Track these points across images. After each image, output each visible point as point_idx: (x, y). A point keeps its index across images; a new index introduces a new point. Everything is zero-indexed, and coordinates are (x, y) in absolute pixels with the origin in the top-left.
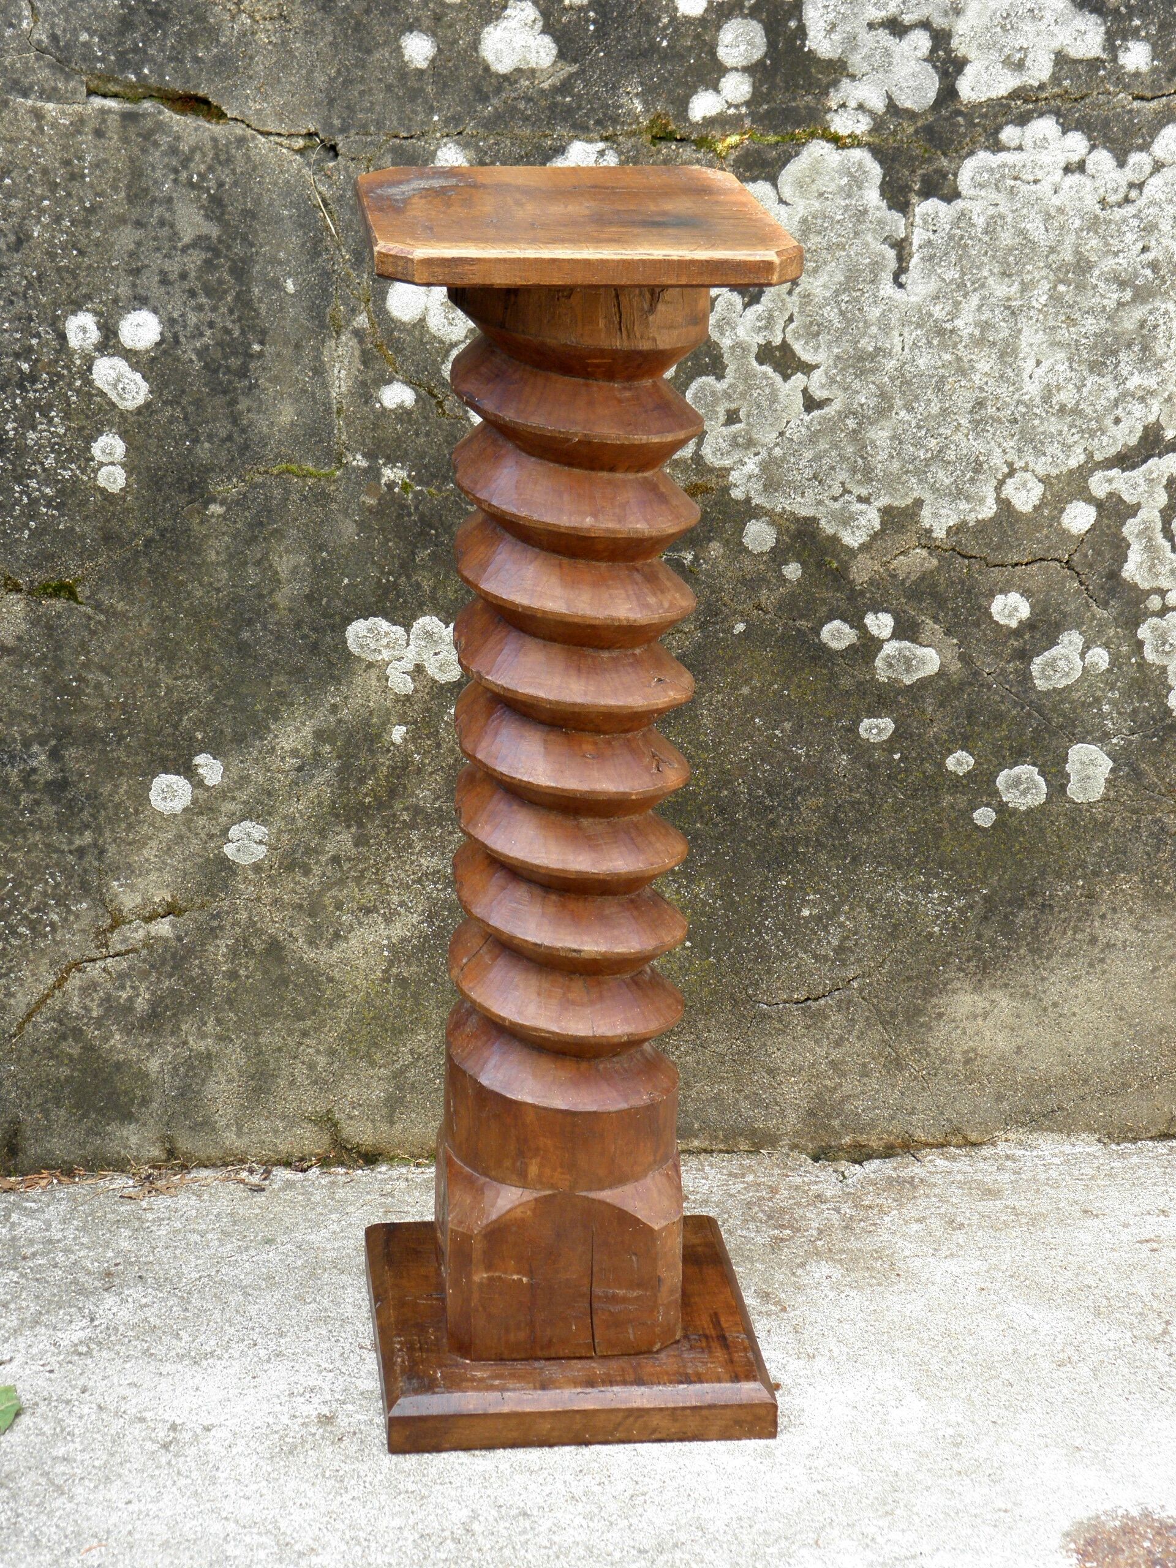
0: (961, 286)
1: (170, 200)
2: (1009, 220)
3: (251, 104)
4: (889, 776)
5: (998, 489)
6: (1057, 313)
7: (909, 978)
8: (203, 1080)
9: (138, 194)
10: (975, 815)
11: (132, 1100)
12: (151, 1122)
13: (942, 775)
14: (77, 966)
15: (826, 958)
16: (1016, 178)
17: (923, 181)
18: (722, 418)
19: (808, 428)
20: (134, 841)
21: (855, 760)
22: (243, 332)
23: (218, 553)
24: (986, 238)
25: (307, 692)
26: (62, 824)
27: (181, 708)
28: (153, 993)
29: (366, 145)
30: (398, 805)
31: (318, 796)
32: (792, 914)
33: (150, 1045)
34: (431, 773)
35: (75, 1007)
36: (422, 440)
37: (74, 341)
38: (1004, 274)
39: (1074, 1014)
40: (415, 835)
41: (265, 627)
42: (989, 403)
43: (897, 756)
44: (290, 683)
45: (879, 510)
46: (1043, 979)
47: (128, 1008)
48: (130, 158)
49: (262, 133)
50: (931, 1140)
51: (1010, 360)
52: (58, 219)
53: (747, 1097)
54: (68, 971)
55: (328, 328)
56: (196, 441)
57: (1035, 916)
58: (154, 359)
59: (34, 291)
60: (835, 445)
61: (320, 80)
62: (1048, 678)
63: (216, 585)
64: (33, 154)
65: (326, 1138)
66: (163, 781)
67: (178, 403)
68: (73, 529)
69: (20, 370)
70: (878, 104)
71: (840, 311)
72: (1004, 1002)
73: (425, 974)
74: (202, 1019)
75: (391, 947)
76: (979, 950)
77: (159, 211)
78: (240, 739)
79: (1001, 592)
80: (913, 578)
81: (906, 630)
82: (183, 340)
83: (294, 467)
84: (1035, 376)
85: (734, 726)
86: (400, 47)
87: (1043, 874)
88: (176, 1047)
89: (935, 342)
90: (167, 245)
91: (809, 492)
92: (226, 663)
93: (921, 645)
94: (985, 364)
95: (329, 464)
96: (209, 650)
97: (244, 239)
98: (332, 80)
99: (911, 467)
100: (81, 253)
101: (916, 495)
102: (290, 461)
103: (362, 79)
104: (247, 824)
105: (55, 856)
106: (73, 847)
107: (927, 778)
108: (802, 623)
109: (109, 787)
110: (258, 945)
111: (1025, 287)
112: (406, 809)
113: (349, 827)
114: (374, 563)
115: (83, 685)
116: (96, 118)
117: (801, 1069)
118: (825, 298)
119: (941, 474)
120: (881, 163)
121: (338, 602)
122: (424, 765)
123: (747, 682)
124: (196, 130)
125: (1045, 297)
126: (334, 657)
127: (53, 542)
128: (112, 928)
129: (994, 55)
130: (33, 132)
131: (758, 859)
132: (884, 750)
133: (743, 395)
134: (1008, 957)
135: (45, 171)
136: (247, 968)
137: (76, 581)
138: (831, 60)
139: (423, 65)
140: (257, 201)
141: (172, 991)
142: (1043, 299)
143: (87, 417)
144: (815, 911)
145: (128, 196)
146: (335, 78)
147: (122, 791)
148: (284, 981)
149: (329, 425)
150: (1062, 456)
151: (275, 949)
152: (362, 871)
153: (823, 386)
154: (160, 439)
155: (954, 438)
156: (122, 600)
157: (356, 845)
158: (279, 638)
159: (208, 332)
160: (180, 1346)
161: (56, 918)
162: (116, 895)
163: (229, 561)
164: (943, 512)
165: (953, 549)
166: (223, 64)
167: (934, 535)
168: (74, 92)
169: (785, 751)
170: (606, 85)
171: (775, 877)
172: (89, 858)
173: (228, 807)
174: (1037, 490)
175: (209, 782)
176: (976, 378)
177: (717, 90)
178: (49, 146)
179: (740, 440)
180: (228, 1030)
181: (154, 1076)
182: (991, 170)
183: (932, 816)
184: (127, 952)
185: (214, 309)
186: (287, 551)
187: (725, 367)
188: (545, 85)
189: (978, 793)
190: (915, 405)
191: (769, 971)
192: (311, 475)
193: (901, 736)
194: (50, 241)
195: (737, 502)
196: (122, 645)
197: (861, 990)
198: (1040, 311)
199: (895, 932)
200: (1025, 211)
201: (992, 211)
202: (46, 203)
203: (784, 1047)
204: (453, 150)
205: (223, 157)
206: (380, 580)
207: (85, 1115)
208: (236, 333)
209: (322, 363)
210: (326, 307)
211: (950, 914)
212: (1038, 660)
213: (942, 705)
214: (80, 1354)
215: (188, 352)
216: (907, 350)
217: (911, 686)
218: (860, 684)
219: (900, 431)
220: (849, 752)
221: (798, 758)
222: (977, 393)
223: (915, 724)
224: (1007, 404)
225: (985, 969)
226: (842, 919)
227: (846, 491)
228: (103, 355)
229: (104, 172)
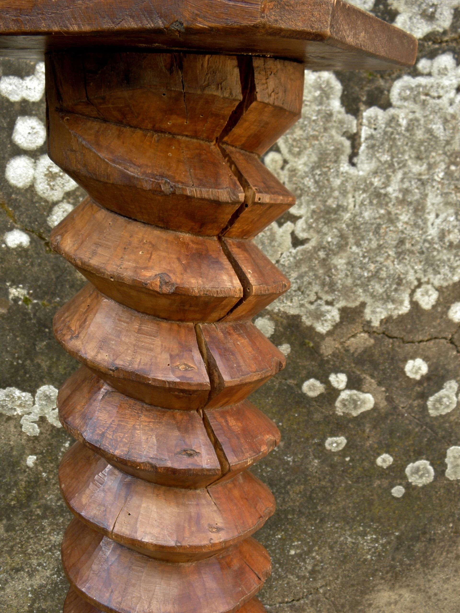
0: (391, 165)
2: (422, 122)
4: (343, 471)
5: (412, 295)
6: (450, 184)
7: (353, 585)
13: (374, 468)
15: (304, 577)
16: (427, 95)
17: (368, 95)
19: (295, 258)
21: (322, 462)
24: (408, 134)
30: (34, 505)
32: (284, 554)
34: (54, 484)
36: (36, 269)
38: (418, 158)
39: (446, 599)
40: (45, 523)
42: (407, 241)
43: (348, 459)
45: (339, 309)
46: (429, 581)
51: (420, 213)
57: (425, 546)
60: (311, 269)
62: (437, 409)
72: (407, 595)
73: (56, 606)
75: (34, 592)
76: (393, 567)
80: (359, 351)
84: (436, 224)
87: (430, 521)
89: (375, 202)
91: (295, 299)
93: (363, 392)
94: (405, 216)
99: (359, 282)
101: (361, 299)
107: (365, 471)
108: (291, 382)
111: (430, 167)
112: (39, 507)
114: (7, 352)
118: (305, 172)
119: (377, 287)
120: (342, 82)
122: (49, 479)
125: (443, 173)
129: (415, 9)
132: (340, 456)
134: (409, 570)
142: (441, 175)
144: (298, 551)
150: (450, 275)
152: (12, 547)
153: (304, 230)
157: (7, 531)
164: (378, 310)
165: (384, 333)
167: (372, 325)
169: (280, 459)
171: (274, 533)
174: (434, 296)
176: (400, 225)
182: (411, 89)
183: (367, 493)
189: (395, 478)
190: (362, 242)
193: (350, 447)
197: (324, 594)
198: (439, 182)
199: (345, 559)
200: (431, 117)
201: (411, 116)
206: (12, 363)
211: (377, 548)
212: (431, 399)
216: (357, 207)
217: (357, 417)
218: (326, 417)
219: (352, 259)
220: (319, 458)
221: (288, 462)
222: (400, 235)
223: (358, 440)
224: (417, 242)
225: (396, 577)
226: (314, 554)
227: (319, 298)
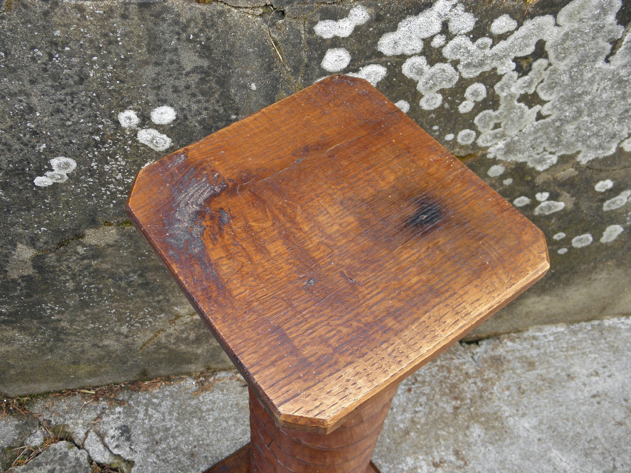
1: (176, 50)
5: (620, 144)
9: (155, 48)
10: (559, 250)
11: (191, 359)
12: (200, 363)
14: (162, 330)
18: (492, 127)
19: (535, 127)
22: (225, 110)
26: (149, 294)
28: (197, 334)
29: (304, 10)
33: (197, 347)
35: (163, 341)
37: (124, 123)
39: (573, 298)
45: (558, 156)
46: (565, 291)
47: (186, 339)
48: (147, 29)
49: (236, 8)
52: (104, 66)
54: (159, 332)
57: (570, 275)
58: (174, 127)
59: (96, 103)
60: (546, 133)
62: (609, 207)
64: (81, 32)
69: (94, 140)
72: (547, 298)
77: (168, 56)
79: (603, 180)
80: (564, 179)
81: (554, 197)
82: (189, 117)
87: (578, 263)
90: (176, 73)
91: (526, 153)
99: (581, 139)
100: (121, 82)
101: (578, 149)
105: (147, 304)
106: (155, 301)
115: (151, 253)
118: (564, 71)
119: (594, 141)
124: (190, 9)
128: (176, 318)
130: (79, 20)
133: (505, 117)
135: (91, 41)
140: (233, 46)
143: (137, 156)
145: (148, 50)
153: (548, 110)
155: (607, 125)
159: (205, 112)
161: (151, 320)
162: (177, 311)
164: (589, 155)
165: (588, 167)
172: (163, 303)
178: (91, 27)
179: (498, 135)
181: (199, 354)
184: (184, 324)
185: (208, 101)
187: (499, 105)
189: (563, 244)
190: (593, 114)
194: (102, 77)
195: (489, 159)
202: (95, 58)
204: (361, 10)
205: (209, 23)
207: (172, 364)
208: (221, 111)
210: (275, 95)
212: (608, 201)
213: (559, 219)
215: (193, 122)
217: (548, 215)
219: (581, 125)
225: (544, 291)
228: (142, 129)
229: (130, 38)
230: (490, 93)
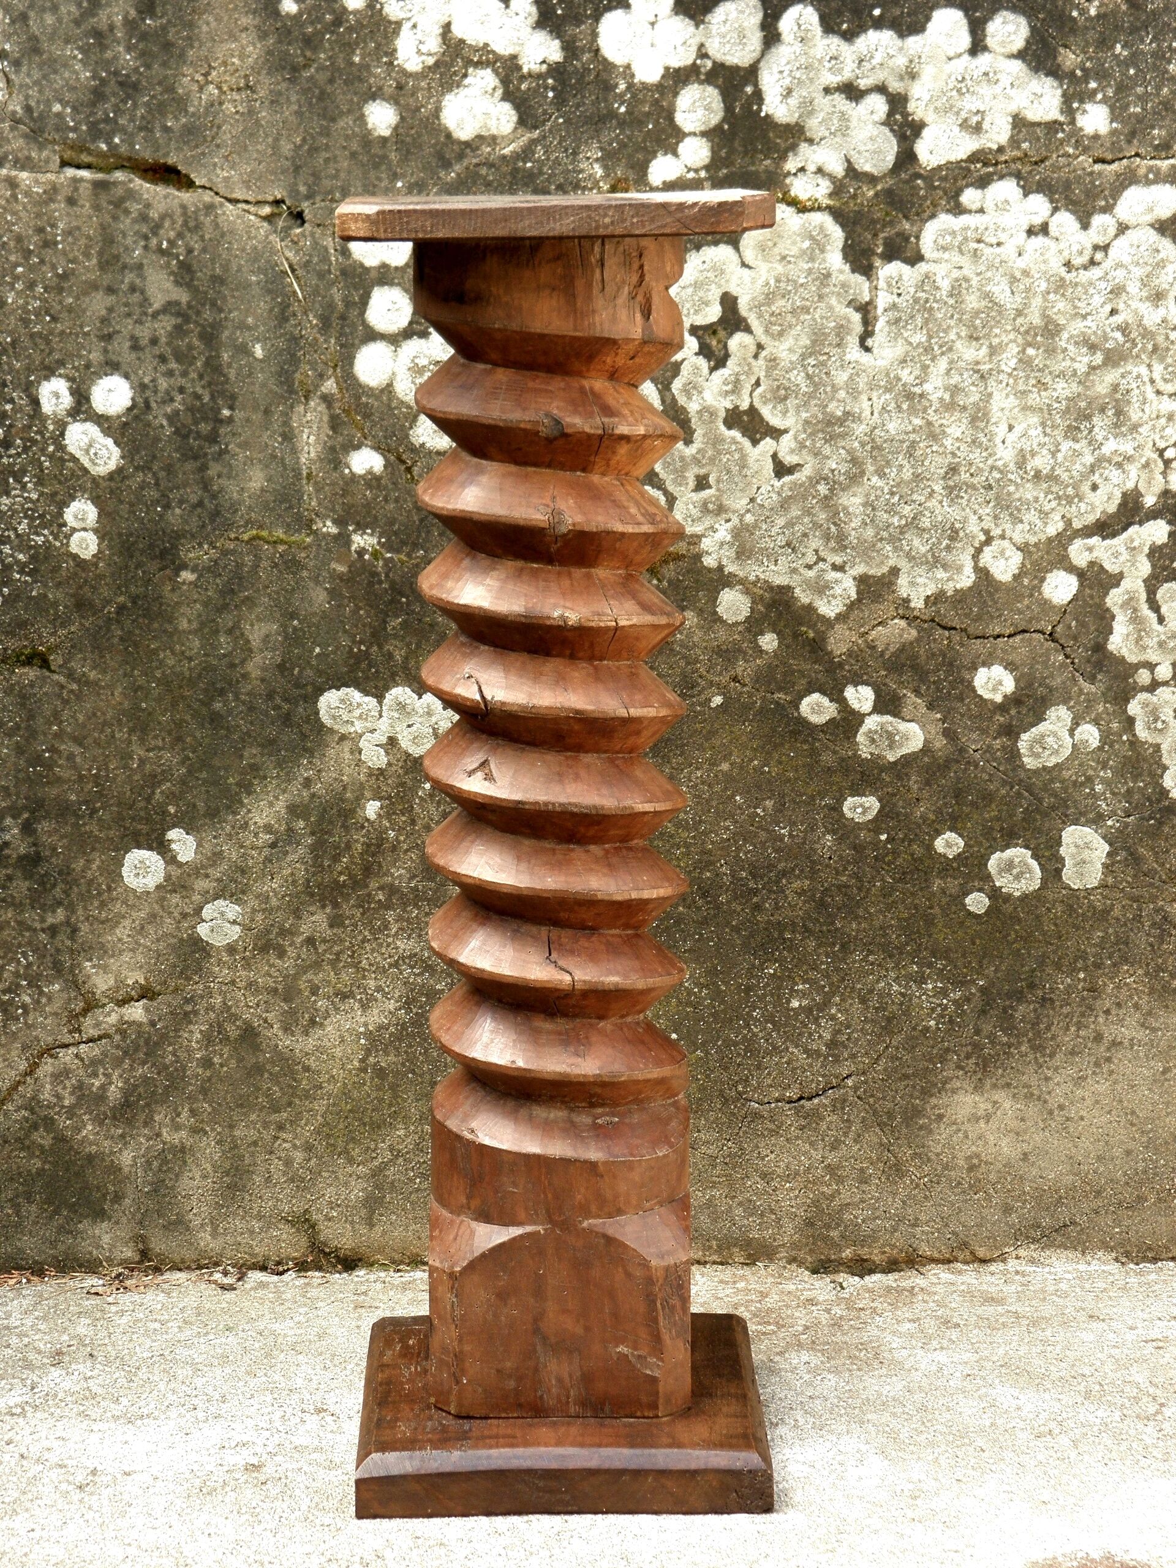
0: (928, 349)
1: (140, 266)
2: (974, 283)
3: (219, 171)
4: (876, 858)
5: (976, 557)
6: (1027, 377)
8: (177, 1176)
9: (110, 261)
10: (968, 901)
11: (104, 1195)
12: (124, 1220)
13: (931, 857)
14: (49, 1051)
15: (818, 1053)
16: (979, 241)
17: (885, 244)
18: (692, 484)
19: (779, 494)
20: (108, 920)
21: (840, 840)
22: (213, 397)
23: (189, 621)
24: (951, 301)
25: (279, 765)
26: (36, 899)
27: (153, 780)
28: (126, 1081)
30: (373, 884)
31: (292, 874)
32: (781, 1005)
33: (123, 1136)
34: (407, 851)
35: (46, 1095)
36: (392, 506)
37: (47, 406)
38: (971, 337)
39: (1082, 1118)
40: (390, 916)
41: (237, 698)
42: (963, 469)
43: (883, 837)
44: (262, 755)
45: (855, 579)
46: (1047, 1079)
47: (101, 1097)
48: (101, 225)
49: (230, 200)
50: (936, 1255)
51: (982, 425)
52: (31, 285)
53: (740, 1204)
54: (41, 1056)
55: (297, 393)
56: (167, 507)
57: (1035, 1010)
58: (126, 424)
59: (9, 357)
60: (808, 512)
61: (286, 148)
62: (1037, 756)
63: (187, 654)
64: (7, 222)
65: (304, 1242)
66: (136, 856)
67: (150, 469)
68: (45, 596)
70: (838, 169)
71: (807, 375)
72: (1007, 1103)
73: (403, 1064)
74: (175, 1110)
75: (368, 1035)
76: (978, 1047)
77: (129, 277)
78: (213, 814)
79: (984, 664)
80: (892, 649)
81: (887, 704)
82: (154, 405)
83: (264, 533)
84: (1008, 441)
85: (714, 803)
86: (363, 116)
87: (1042, 962)
88: (149, 1139)
89: (905, 406)
90: (138, 310)
91: (782, 560)
92: (198, 735)
93: (903, 719)
94: (956, 428)
95: (299, 531)
96: (182, 720)
97: (213, 304)
98: (298, 148)
99: (885, 534)
100: (54, 319)
101: (891, 563)
102: (261, 527)
103: (327, 147)
104: (220, 903)
105: (27, 934)
106: (45, 925)
107: (915, 860)
108: (779, 696)
109: (82, 862)
110: (232, 1031)
111: (993, 351)
112: (381, 888)
113: (324, 907)
114: (345, 631)
115: (56, 756)
116: (69, 186)
117: (797, 1173)
118: (791, 362)
119: (916, 542)
120: (843, 226)
121: (309, 672)
122: (399, 842)
123: (726, 758)
124: (166, 197)
125: (1015, 360)
126: (306, 728)
127: (26, 610)
128: (86, 1011)
129: (951, 119)
130: (7, 201)
131: (744, 944)
132: (869, 830)
133: (712, 460)
134: (1009, 1055)
135: (19, 239)
136: (221, 1055)
137: (49, 649)
138: (788, 125)
139: (386, 133)
140: (226, 267)
141: (146, 1080)
142: (1013, 363)
143: (60, 482)
144: (805, 1002)
145: (100, 262)
146: (301, 146)
147: (94, 867)
148: (259, 1069)
149: (299, 491)
150: (1039, 523)
151: (249, 1035)
152: (338, 954)
153: (792, 451)
154: (132, 505)
155: (928, 504)
156: (94, 668)
157: (331, 926)
158: (251, 709)
159: (179, 398)
160: (117, 1410)
161: (27, 999)
162: (89, 977)
163: (200, 629)
164: (919, 580)
165: (933, 621)
166: (192, 133)
167: (912, 605)
168: (47, 161)
169: (767, 830)
170: (566, 150)
171: (762, 964)
172: (61, 937)
173: (201, 884)
174: (1017, 558)
175: (182, 858)
176: (948, 442)
177: (675, 154)
178: (23, 214)
179: (710, 506)
180: (202, 1121)
181: (126, 1170)
182: (953, 233)
183: (923, 902)
184: (100, 1038)
185: (185, 374)
186: (259, 620)
187: (693, 432)
188: (506, 151)
189: (969, 877)
190: (887, 471)
191: (759, 1067)
192: (282, 542)
193: (887, 816)
194: (24, 308)
195: (709, 570)
196: (94, 714)
197: (856, 1088)
198: (1010, 375)
199: (889, 1026)
200: (989, 274)
201: (956, 274)
202: (20, 269)
203: (777, 1150)
205: (192, 224)
206: (351, 649)
207: (56, 1212)
208: (206, 399)
209: (291, 428)
210: (294, 372)
211: (946, 1008)
212: (1025, 737)
213: (928, 783)
214: (13, 1415)
215: (159, 418)
216: (876, 414)
217: (895, 763)
218: (843, 760)
219: (873, 498)
220: (833, 832)
221: (781, 838)
222: (949, 458)
223: (901, 803)
224: (981, 470)
225: (985, 1067)
226: (833, 1011)
227: (820, 559)
228: (75, 421)
229: (76, 239)
230: (668, 401)
